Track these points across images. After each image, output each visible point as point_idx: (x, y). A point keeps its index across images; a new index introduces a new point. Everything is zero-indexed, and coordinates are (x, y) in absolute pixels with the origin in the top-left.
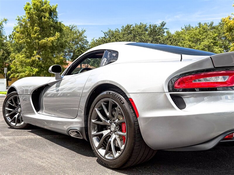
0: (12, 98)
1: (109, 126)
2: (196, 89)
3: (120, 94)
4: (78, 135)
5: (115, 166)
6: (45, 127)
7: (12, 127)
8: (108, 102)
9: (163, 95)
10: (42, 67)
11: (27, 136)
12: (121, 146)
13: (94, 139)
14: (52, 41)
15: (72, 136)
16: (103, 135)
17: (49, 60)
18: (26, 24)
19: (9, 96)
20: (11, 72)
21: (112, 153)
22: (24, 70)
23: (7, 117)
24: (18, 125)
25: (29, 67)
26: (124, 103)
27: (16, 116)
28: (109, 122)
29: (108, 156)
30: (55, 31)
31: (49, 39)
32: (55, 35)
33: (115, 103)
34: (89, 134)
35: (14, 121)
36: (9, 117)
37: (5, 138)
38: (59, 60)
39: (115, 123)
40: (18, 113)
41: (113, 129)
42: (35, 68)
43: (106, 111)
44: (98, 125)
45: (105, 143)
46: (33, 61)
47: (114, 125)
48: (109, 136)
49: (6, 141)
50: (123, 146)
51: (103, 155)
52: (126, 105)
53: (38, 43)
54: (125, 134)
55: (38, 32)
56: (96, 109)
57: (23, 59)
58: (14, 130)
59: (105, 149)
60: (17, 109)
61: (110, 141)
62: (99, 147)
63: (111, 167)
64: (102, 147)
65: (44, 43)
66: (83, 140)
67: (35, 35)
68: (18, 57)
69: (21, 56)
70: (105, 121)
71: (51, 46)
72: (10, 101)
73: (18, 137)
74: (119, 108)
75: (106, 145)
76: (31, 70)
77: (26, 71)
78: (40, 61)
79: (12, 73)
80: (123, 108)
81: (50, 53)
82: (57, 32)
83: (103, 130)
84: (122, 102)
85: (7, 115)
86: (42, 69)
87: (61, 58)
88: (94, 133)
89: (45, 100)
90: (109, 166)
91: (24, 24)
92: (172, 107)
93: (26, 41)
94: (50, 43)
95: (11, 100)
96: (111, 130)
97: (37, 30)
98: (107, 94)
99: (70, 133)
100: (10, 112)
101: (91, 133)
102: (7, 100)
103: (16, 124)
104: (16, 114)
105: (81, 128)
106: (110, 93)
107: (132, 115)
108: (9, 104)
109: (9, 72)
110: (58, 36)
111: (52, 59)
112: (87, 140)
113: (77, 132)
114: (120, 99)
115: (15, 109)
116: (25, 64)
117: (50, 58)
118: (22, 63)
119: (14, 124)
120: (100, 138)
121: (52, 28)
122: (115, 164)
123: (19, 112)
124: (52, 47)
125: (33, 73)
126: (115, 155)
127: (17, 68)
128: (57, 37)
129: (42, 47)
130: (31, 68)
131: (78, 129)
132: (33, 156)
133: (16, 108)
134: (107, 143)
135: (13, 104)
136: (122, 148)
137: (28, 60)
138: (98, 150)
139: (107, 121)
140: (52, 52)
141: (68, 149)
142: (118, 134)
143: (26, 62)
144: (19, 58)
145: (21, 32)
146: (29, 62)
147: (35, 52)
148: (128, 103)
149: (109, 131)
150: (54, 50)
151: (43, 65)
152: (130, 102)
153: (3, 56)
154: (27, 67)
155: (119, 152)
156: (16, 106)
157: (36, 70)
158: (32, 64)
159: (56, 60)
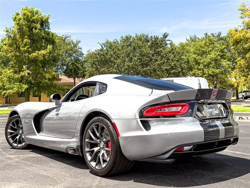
0: (14, 120)
1: (99, 144)
2: (160, 116)
3: (107, 119)
4: (75, 152)
5: (103, 174)
6: (46, 147)
7: (13, 148)
8: (98, 125)
9: (135, 121)
10: (32, 84)
11: (29, 155)
12: (107, 159)
13: (88, 154)
14: (44, 54)
15: (69, 153)
16: (94, 151)
17: (39, 76)
18: (15, 35)
21: (101, 165)
22: (12, 87)
23: (9, 139)
25: (18, 83)
26: (109, 126)
27: (18, 137)
28: (99, 141)
29: (98, 167)
30: (47, 43)
31: (40, 53)
32: (47, 48)
33: (103, 126)
34: (83, 150)
35: (15, 142)
36: (11, 139)
37: (11, 156)
38: (51, 75)
39: (103, 142)
40: (19, 135)
41: (101, 146)
42: (24, 85)
43: (96, 132)
44: (91, 143)
45: (95, 158)
46: (23, 77)
47: (103, 143)
48: (98, 152)
49: (13, 159)
50: (109, 158)
51: (94, 167)
52: (111, 127)
53: (28, 57)
54: (110, 149)
55: (28, 45)
56: (89, 131)
57: (11, 74)
58: (16, 150)
59: (95, 162)
60: (19, 131)
61: (100, 155)
62: (91, 161)
64: (93, 160)
65: (35, 57)
66: (79, 156)
67: (25, 47)
68: (6, 72)
69: (8, 72)
70: (96, 140)
71: (42, 60)
73: (21, 155)
74: (106, 130)
75: (96, 159)
76: (20, 87)
77: (14, 88)
78: (29, 77)
80: (109, 130)
81: (41, 68)
82: (49, 45)
83: (94, 147)
84: (108, 126)
85: (9, 137)
86: (32, 86)
87: (53, 73)
88: (87, 149)
89: (45, 122)
90: (98, 175)
91: (12, 36)
92: (142, 129)
93: (15, 54)
94: (41, 57)
95: (13, 123)
97: (27, 43)
98: (97, 119)
99: (68, 151)
100: (11, 133)
101: (85, 149)
102: (10, 122)
103: (18, 145)
105: (77, 146)
106: (99, 118)
107: (115, 135)
108: (11, 127)
110: (50, 49)
111: (44, 75)
112: (82, 156)
113: (74, 150)
114: (107, 123)
115: (16, 131)
116: (13, 80)
117: (41, 74)
118: (10, 80)
119: (16, 145)
120: (92, 154)
121: (43, 41)
122: (103, 173)
123: (21, 134)
124: (43, 61)
125: (22, 90)
126: (103, 165)
127: (4, 84)
129: (33, 61)
130: (20, 85)
131: (75, 147)
132: (38, 169)
134: (97, 157)
135: (15, 126)
136: (108, 160)
137: (17, 76)
138: (91, 163)
139: (97, 140)
140: (43, 67)
142: (105, 150)
143: (15, 77)
144: (7, 73)
145: (9, 45)
146: (18, 78)
147: (24, 67)
148: (112, 126)
149: (99, 148)
150: (46, 64)
151: (33, 81)
152: (114, 125)
154: (16, 83)
155: (106, 163)
156: (18, 129)
157: (25, 86)
158: (21, 80)
159: (48, 76)
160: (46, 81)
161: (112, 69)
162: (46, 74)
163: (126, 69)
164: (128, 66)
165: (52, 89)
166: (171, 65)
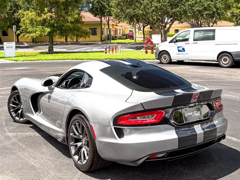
0: (15, 96)
7: (15, 121)
9: (109, 128)
10: (54, 27)
11: (27, 133)
13: (72, 148)
15: (59, 141)
16: (77, 146)
17: (61, 19)
19: (13, 95)
20: (20, 32)
21: (82, 161)
22: (34, 30)
23: (12, 113)
24: (21, 120)
25: (40, 26)
27: (20, 112)
29: (80, 162)
33: (83, 126)
35: (18, 116)
36: (13, 112)
37: (10, 134)
38: (74, 18)
40: (21, 109)
42: (47, 28)
43: (78, 129)
46: (44, 20)
49: (11, 139)
50: (88, 157)
51: (77, 161)
54: (89, 149)
56: (73, 126)
57: (33, 17)
59: (78, 156)
60: (20, 106)
61: (81, 152)
63: (82, 170)
64: (76, 154)
68: (27, 15)
69: (30, 14)
70: (78, 136)
71: (63, 2)
72: (13, 98)
73: (20, 133)
75: (79, 154)
76: (43, 30)
77: (37, 31)
78: (52, 20)
79: (22, 33)
80: (88, 131)
81: (63, 10)
84: (87, 127)
85: (12, 110)
86: (55, 29)
87: (75, 16)
88: (72, 143)
95: (15, 98)
96: (82, 143)
98: (79, 117)
99: (57, 139)
100: (14, 108)
101: (70, 142)
102: (11, 97)
103: (20, 119)
104: (19, 110)
105: (64, 137)
106: (81, 117)
108: (13, 101)
109: (18, 32)
111: (66, 17)
112: (68, 146)
114: (86, 124)
116: (36, 22)
117: (63, 16)
118: (32, 22)
119: (18, 119)
124: (65, 3)
125: (45, 33)
127: (27, 27)
129: (54, 3)
130: (43, 28)
131: (62, 138)
133: (19, 104)
134: (79, 152)
135: (16, 101)
137: (39, 19)
138: (74, 157)
139: (80, 136)
140: (64, 9)
141: (57, 150)
143: (37, 20)
144: (29, 16)
146: (40, 21)
147: (46, 9)
150: (68, 6)
151: (56, 24)
152: (91, 127)
153: (10, 10)
154: (38, 27)
155: (86, 160)
156: (19, 103)
157: (48, 30)
158: (44, 23)
159: (70, 19)
160: (69, 24)
161: (138, 11)
162: (68, 17)
163: (154, 10)
164: (156, 7)
165: (75, 33)
166: (203, 5)
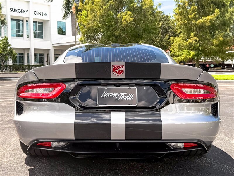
10: (199, 50)
14: (211, 19)
17: (206, 42)
18: (184, 4)
22: (181, 54)
25: (187, 50)
30: (215, 7)
31: (207, 18)
32: (215, 13)
38: (219, 41)
42: (192, 52)
46: (190, 44)
53: (196, 24)
55: (196, 12)
57: (181, 42)
65: (202, 23)
67: (192, 15)
71: (209, 26)
76: (188, 53)
77: (183, 54)
78: (197, 44)
81: (208, 34)
82: (216, 9)
86: (200, 52)
87: (220, 39)
91: (181, 4)
93: (183, 22)
94: (208, 22)
97: (194, 10)
110: (218, 13)
111: (210, 40)
117: (207, 39)
121: (212, 5)
125: (190, 56)
127: (175, 51)
128: (216, 15)
130: (188, 52)
137: (187, 43)
143: (184, 45)
145: (180, 13)
146: (187, 45)
147: (192, 34)
150: (214, 29)
151: (201, 48)
154: (184, 50)
157: (193, 53)
158: (190, 47)
159: (215, 42)
160: (213, 47)
162: (213, 40)
165: (220, 55)
